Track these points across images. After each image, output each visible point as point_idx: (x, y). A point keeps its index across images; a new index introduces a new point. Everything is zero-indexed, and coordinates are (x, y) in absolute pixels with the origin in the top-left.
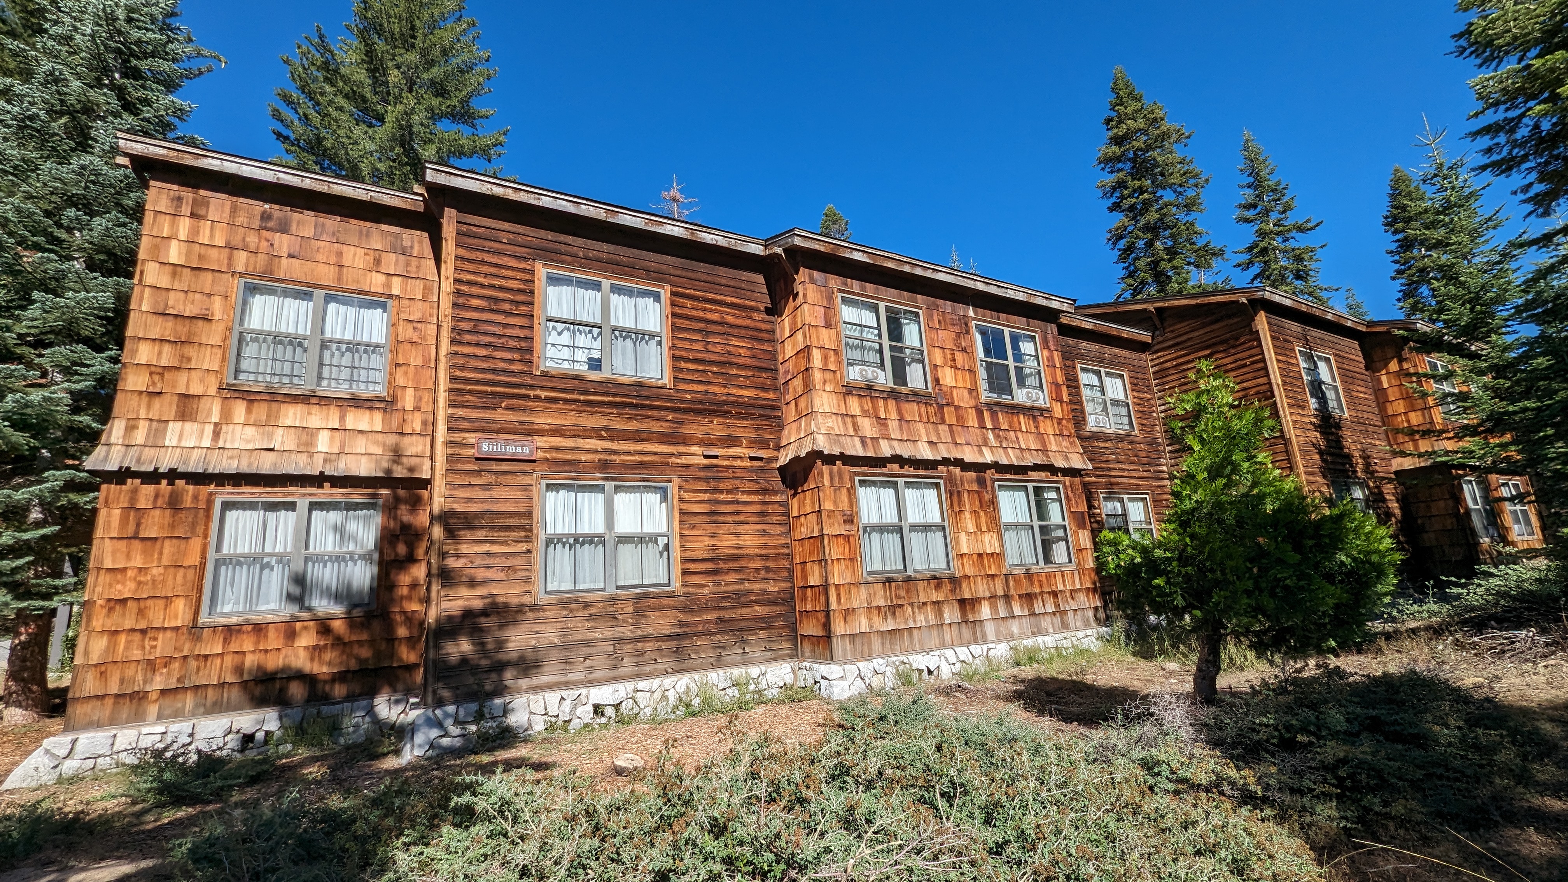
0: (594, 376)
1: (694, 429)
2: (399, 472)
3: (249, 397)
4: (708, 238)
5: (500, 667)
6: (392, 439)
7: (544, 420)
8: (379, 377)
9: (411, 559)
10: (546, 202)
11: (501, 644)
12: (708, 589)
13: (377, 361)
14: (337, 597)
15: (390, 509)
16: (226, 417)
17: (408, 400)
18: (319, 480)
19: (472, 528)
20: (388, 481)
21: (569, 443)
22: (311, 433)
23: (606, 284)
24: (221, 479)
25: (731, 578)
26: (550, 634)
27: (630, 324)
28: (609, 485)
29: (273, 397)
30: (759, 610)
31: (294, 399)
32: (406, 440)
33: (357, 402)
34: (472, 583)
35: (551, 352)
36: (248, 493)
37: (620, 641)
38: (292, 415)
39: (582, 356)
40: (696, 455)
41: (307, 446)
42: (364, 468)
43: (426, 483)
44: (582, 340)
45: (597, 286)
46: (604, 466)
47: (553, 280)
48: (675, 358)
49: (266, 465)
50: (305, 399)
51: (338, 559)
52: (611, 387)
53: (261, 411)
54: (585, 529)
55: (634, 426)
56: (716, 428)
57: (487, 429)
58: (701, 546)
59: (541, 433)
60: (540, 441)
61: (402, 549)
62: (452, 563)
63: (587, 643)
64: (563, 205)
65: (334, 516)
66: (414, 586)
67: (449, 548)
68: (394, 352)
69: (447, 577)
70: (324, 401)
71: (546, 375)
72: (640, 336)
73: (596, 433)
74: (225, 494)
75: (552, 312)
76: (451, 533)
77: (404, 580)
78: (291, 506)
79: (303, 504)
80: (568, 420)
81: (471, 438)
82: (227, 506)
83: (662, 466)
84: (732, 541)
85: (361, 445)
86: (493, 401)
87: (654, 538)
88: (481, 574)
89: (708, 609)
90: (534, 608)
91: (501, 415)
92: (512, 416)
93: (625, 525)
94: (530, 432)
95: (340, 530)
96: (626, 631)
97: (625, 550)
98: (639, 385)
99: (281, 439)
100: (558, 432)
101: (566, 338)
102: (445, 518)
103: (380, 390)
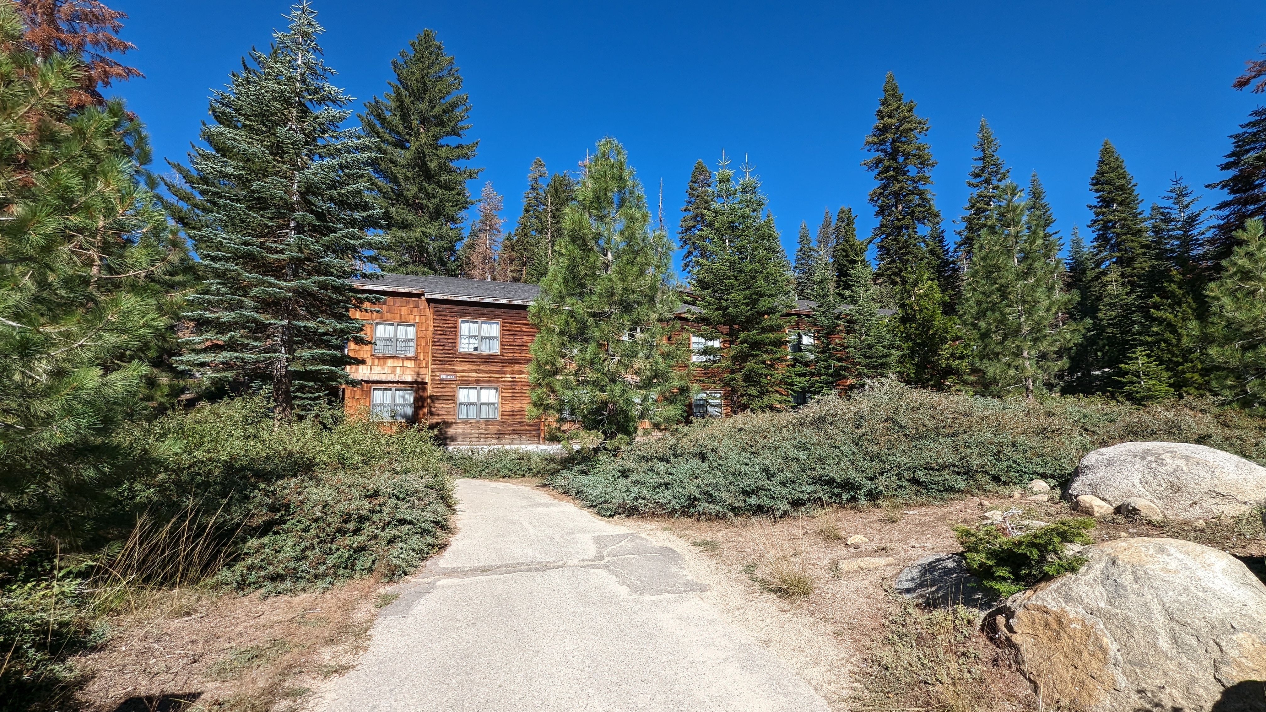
0: (475, 353)
1: (508, 368)
2: (419, 380)
3: (378, 358)
4: (516, 302)
5: (446, 438)
6: (417, 369)
7: (459, 368)
8: (412, 349)
9: (423, 407)
10: (460, 299)
11: (446, 432)
12: (509, 420)
13: (412, 344)
14: (403, 417)
15: (416, 391)
16: (373, 364)
17: (421, 357)
18: (397, 382)
19: (438, 399)
20: (416, 382)
21: (466, 374)
22: (394, 368)
23: (480, 321)
24: (373, 382)
25: (518, 417)
26: (460, 431)
27: (487, 335)
28: (479, 387)
29: (385, 358)
30: (527, 428)
31: (390, 358)
32: (421, 370)
33: (407, 358)
34: (438, 415)
35: (462, 346)
36: (379, 386)
37: (480, 434)
38: (390, 362)
39: (472, 346)
40: (508, 377)
41: (394, 372)
42: (409, 379)
43: (426, 383)
44: (472, 341)
45: (477, 322)
46: (477, 381)
47: (463, 322)
48: (502, 345)
49: (383, 378)
50: (393, 358)
51: (403, 406)
52: (481, 356)
53: (382, 361)
54: (471, 400)
55: (488, 368)
56: (516, 368)
57: (443, 371)
58: (508, 407)
59: (458, 372)
60: (458, 374)
61: (420, 404)
62: (433, 410)
63: (471, 434)
64: (466, 299)
65: (401, 393)
66: (424, 414)
67: (432, 405)
68: (417, 341)
69: (431, 413)
70: (398, 358)
71: (460, 354)
72: (490, 338)
73: (475, 371)
74: (374, 386)
75: (463, 333)
76: (432, 401)
77: (421, 412)
78: (390, 390)
79: (393, 389)
80: (466, 367)
81: (438, 374)
82: (375, 389)
83: (497, 381)
84: (519, 405)
85: (408, 371)
86: (443, 362)
87: (493, 404)
88: (441, 413)
89: (509, 426)
90: (455, 423)
91: (447, 367)
92: (450, 367)
93: (484, 400)
94: (455, 371)
95: (403, 397)
96: (482, 431)
97: (484, 408)
98: (490, 355)
99: (386, 370)
100: (463, 371)
101: (467, 341)
102: (431, 397)
103: (413, 354)
